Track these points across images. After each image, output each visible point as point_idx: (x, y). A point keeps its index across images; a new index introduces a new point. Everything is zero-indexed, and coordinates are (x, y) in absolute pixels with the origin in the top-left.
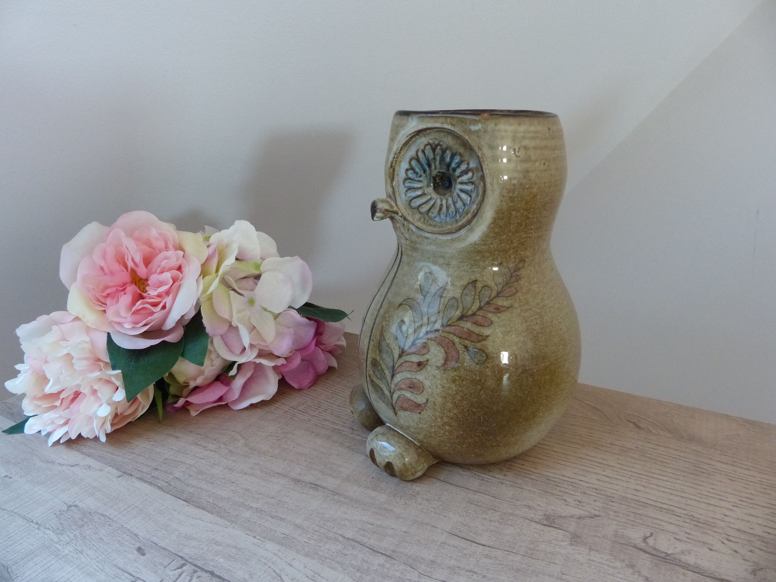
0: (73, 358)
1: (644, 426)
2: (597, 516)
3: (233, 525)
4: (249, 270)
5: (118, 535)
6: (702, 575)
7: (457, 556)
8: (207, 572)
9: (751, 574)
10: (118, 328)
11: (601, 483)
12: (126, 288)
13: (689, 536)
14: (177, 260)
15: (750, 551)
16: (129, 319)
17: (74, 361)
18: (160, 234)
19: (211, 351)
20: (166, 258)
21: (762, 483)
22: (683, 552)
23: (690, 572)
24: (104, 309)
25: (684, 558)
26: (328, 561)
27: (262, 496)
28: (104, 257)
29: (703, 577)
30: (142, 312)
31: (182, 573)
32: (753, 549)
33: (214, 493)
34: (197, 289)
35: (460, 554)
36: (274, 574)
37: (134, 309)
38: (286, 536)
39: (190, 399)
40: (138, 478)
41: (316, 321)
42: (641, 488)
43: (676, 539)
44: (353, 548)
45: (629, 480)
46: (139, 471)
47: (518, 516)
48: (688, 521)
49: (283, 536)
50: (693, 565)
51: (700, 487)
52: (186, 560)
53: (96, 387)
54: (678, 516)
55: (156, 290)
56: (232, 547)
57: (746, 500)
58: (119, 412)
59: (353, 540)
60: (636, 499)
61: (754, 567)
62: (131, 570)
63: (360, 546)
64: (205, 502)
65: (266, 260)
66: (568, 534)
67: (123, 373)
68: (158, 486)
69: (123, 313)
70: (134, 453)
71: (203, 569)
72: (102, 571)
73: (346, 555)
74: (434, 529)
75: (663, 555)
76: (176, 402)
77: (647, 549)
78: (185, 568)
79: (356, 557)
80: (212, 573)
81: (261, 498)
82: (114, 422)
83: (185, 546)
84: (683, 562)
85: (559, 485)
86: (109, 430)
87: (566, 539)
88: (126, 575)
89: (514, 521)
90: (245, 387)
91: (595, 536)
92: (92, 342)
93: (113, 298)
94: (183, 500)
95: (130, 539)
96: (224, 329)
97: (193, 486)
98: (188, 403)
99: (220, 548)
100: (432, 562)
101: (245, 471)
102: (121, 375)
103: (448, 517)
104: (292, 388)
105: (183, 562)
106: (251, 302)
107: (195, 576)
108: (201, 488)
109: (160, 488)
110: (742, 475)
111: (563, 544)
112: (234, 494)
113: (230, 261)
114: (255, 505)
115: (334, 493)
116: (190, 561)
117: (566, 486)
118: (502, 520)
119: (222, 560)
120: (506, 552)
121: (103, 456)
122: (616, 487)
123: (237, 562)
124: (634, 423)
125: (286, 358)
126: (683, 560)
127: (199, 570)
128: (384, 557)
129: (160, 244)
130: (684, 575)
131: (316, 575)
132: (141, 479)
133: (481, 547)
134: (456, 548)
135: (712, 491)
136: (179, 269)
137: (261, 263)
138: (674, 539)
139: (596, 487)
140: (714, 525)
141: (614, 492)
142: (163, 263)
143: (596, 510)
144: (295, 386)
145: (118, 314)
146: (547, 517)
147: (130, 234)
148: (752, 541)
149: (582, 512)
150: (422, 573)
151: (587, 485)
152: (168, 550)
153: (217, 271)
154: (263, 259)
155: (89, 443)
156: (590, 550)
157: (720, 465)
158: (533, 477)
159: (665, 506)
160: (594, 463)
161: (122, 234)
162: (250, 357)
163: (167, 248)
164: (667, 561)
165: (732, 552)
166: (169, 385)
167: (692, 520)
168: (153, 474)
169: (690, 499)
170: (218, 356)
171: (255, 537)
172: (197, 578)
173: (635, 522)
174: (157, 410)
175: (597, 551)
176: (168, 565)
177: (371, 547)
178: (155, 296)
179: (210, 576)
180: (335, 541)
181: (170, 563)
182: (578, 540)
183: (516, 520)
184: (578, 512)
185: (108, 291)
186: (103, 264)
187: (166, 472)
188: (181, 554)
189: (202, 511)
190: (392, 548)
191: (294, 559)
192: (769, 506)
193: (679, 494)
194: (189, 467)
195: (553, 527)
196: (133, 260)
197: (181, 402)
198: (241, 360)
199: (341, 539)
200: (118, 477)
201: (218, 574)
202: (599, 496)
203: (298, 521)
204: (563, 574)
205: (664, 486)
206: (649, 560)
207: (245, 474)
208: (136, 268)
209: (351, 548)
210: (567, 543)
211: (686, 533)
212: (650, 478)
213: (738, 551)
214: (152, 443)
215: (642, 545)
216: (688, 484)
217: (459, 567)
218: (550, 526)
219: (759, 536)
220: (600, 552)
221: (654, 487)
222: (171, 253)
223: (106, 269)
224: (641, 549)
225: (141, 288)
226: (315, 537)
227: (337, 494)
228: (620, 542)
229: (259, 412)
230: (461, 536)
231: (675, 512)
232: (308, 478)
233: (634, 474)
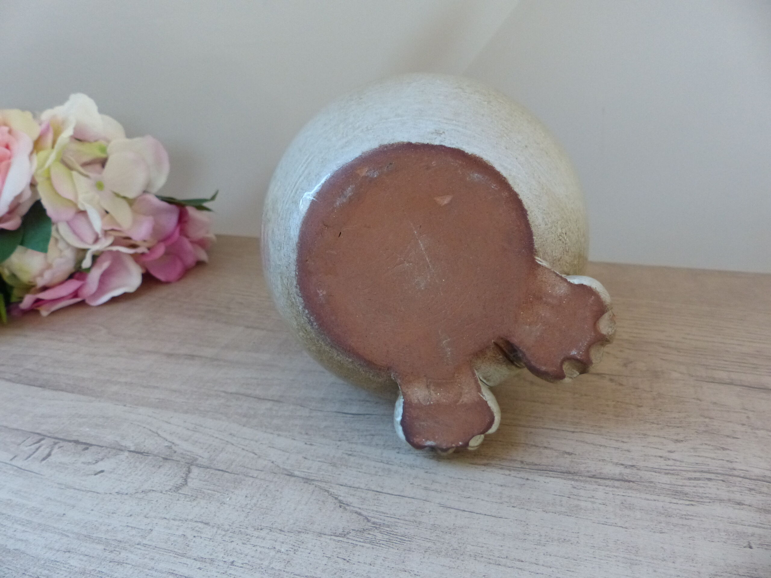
3: (99, 399)
4: (92, 152)
8: (70, 441)
19: (56, 238)
26: (210, 413)
31: (40, 447)
33: (74, 376)
34: (31, 167)
36: (150, 433)
38: (161, 400)
39: (42, 296)
41: (178, 205)
44: (237, 400)
49: (157, 400)
52: (44, 436)
56: (99, 417)
59: (237, 394)
63: (245, 397)
64: (65, 385)
65: (112, 143)
71: (65, 440)
73: (230, 406)
76: (21, 302)
78: (43, 442)
79: (241, 406)
80: (77, 442)
81: (130, 373)
83: (43, 424)
90: (103, 280)
97: (49, 374)
98: (39, 301)
99: (84, 420)
101: (110, 354)
104: (158, 281)
105: (41, 437)
106: (100, 185)
107: (57, 446)
108: (58, 374)
109: (8, 380)
112: (98, 374)
114: (123, 380)
115: (213, 359)
116: (49, 435)
119: (87, 429)
123: (105, 428)
125: (148, 248)
127: (61, 441)
128: (272, 402)
131: (197, 427)
136: (7, 146)
137: (108, 145)
144: (163, 279)
150: (313, 409)
152: (21, 430)
153: (53, 146)
154: (109, 141)
162: (104, 244)
170: (68, 245)
171: (125, 406)
172: (58, 448)
176: (22, 442)
177: (257, 397)
179: (75, 444)
180: (217, 397)
181: (25, 441)
187: (14, 366)
188: (38, 431)
189: (61, 393)
190: (279, 394)
191: (172, 417)
194: (42, 359)
197: (28, 301)
198: (95, 248)
199: (223, 394)
201: (84, 441)
203: (174, 387)
207: (110, 356)
209: (234, 400)
226: (194, 396)
227: (217, 360)
229: (123, 306)
232: (182, 351)
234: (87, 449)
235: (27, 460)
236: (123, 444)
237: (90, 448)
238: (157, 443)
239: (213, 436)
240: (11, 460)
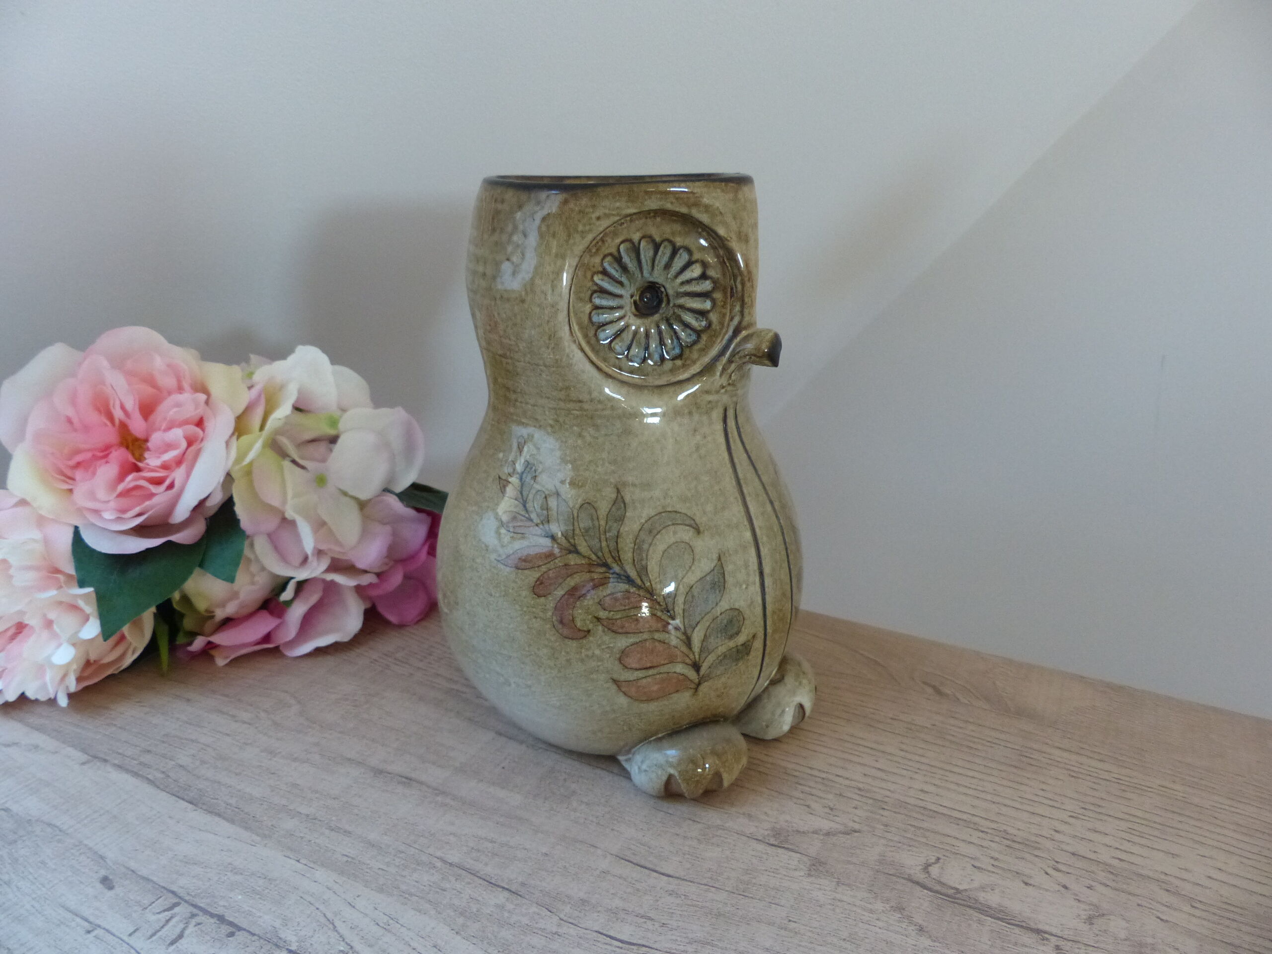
0: (10, 567)
1: (949, 692)
2: (856, 831)
3: (265, 842)
4: (317, 427)
5: (73, 857)
6: (1009, 924)
7: (625, 892)
8: (212, 915)
9: (1085, 923)
10: (93, 519)
11: (870, 780)
12: (111, 452)
13: (996, 863)
14: (196, 408)
15: (1088, 887)
16: (112, 504)
17: (12, 572)
18: (169, 366)
19: (249, 560)
20: (178, 405)
21: (1121, 782)
22: (983, 888)
23: (990, 919)
24: (70, 487)
25: (982, 896)
26: (415, 899)
27: (317, 795)
28: (73, 401)
29: (1009, 926)
30: (134, 493)
31: (171, 918)
32: (1093, 884)
33: (239, 791)
34: (227, 458)
35: (629, 890)
36: (323, 920)
37: (121, 487)
38: (350, 860)
39: (216, 639)
40: (115, 765)
41: (429, 513)
42: (931, 789)
43: (975, 867)
44: (456, 880)
45: (916, 776)
46: (120, 754)
47: (730, 831)
48: (997, 839)
49: (345, 859)
50: (996, 908)
51: (1023, 788)
52: (180, 898)
53: (52, 616)
54: (982, 832)
55: (159, 457)
56: (260, 877)
57: (1092, 808)
58: (93, 658)
59: (459, 867)
60: (922, 805)
61: (1091, 913)
62: (86, 912)
63: (470, 876)
64: (224, 805)
65: (348, 413)
66: (805, 859)
67: (97, 592)
68: (147, 779)
69: (102, 494)
70: (115, 725)
71: (205, 912)
72: (40, 913)
73: (444, 890)
74: (592, 850)
75: (951, 892)
76: (190, 644)
77: (929, 883)
78: (177, 910)
79: (461, 893)
80: (221, 919)
81: (316, 798)
82: (86, 674)
83: (182, 875)
84: (980, 903)
85: (802, 782)
86: (73, 687)
87: (802, 867)
88: (78, 920)
89: (722, 839)
90: (308, 621)
91: (849, 862)
92: (46, 541)
93: (86, 469)
94: (187, 801)
95: (92, 863)
96: (272, 524)
97: (207, 779)
98: (211, 646)
99: (239, 878)
100: (584, 902)
101: (296, 755)
102: (94, 595)
103: (618, 831)
104: (387, 623)
105: (176, 900)
106: (321, 481)
107: (193, 922)
108: (219, 782)
109: (151, 782)
110: (1093, 770)
111: (797, 874)
112: (272, 791)
113: (284, 411)
114: (304, 810)
115: (438, 791)
116: (187, 898)
117: (812, 784)
118: (704, 837)
119: (240, 897)
120: (702, 886)
121: (61, 729)
122: (892, 787)
123: (264, 900)
124: (934, 687)
125: (378, 575)
126: (981, 899)
127: (201, 913)
128: (506, 894)
129: (168, 382)
130: (979, 922)
131: (391, 921)
132: (120, 767)
133: (666, 878)
134: (625, 880)
135: (1041, 793)
136: (200, 423)
137: (341, 417)
138: (972, 867)
139: (861, 786)
140: (1036, 845)
141: (888, 793)
142: (171, 413)
143: (855, 822)
144: (393, 618)
145: (92, 496)
146: (777, 833)
147: (118, 363)
148: (1093, 872)
149: (832, 825)
150: (565, 918)
151: (847, 782)
152: (152, 881)
153: (262, 428)
154: (344, 410)
155: (39, 710)
156: (838, 883)
157: (1057, 752)
158: (762, 769)
159: (965, 817)
160: (861, 749)
161: (105, 363)
162: (316, 570)
163: (180, 389)
164: (956, 901)
165: (1057, 887)
166: (182, 616)
167: (1004, 838)
168: (142, 759)
169: (1005, 805)
170: (263, 569)
171: (298, 861)
172: (195, 926)
173: (916, 841)
174: (158, 656)
175: (849, 885)
176: (150, 905)
177: (488, 878)
178: (157, 467)
179: (218, 922)
180: (429, 868)
181: (153, 902)
182: (821, 868)
183: (726, 836)
184: (826, 825)
185: (79, 458)
186: (70, 412)
187: (164, 756)
188: (174, 888)
189: (217, 819)
190: (520, 880)
191: (358, 896)
192: (1127, 817)
193: (989, 797)
194: (202, 749)
195: (783, 847)
196: (123, 408)
197: (199, 643)
198: (302, 575)
199: (439, 864)
200: (83, 764)
201: (231, 919)
202: (864, 800)
203: (373, 836)
204: (790, 921)
205: (969, 785)
206: (929, 899)
207: (295, 760)
208: (128, 422)
209: (453, 879)
210: (802, 873)
211: (992, 858)
212: (947, 774)
213: (1068, 885)
214: (147, 709)
215: (921, 877)
216: (1005, 783)
217: (626, 910)
218: (779, 847)
219: (1105, 864)
220: (854, 887)
221: (953, 786)
222: (186, 397)
223: (75, 421)
224: (918, 883)
225: (137, 455)
226: (397, 860)
227: (443, 793)
228: (886, 871)
229: (330, 661)
230: (635, 861)
231: (979, 825)
232: (397, 767)
233: (923, 767)
234: (231, 934)
235: (151, 940)
236: (282, 936)
237: (237, 933)
238: (329, 943)
239: (410, 945)
240: (130, 935)
